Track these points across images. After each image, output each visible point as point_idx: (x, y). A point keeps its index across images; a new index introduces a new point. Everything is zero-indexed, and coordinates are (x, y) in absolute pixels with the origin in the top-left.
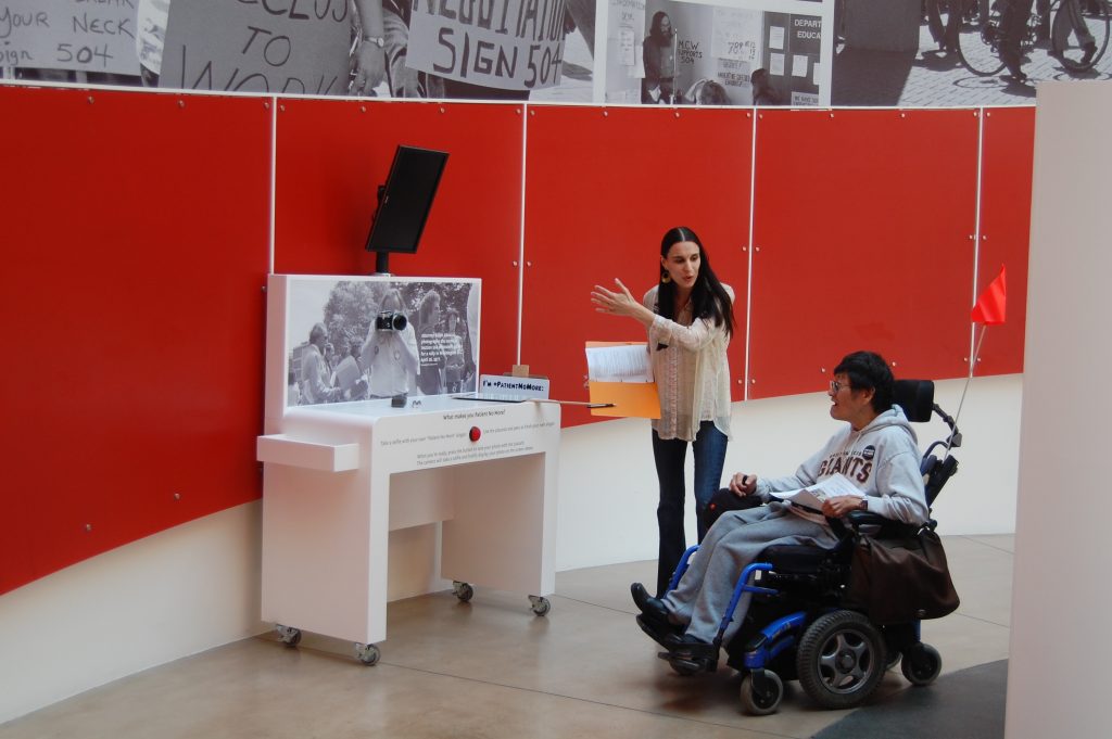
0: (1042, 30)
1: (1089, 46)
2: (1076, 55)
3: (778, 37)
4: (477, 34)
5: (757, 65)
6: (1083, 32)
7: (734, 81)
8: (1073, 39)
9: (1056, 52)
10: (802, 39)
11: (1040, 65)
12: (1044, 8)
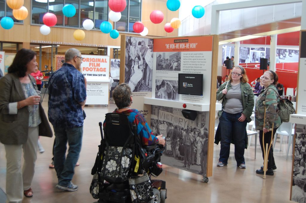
0: (282, 53)
1: (285, 55)
2: (284, 55)
6: (285, 53)
8: (284, 54)
9: (283, 55)
10: (263, 55)
11: (281, 56)
12: (282, 51)
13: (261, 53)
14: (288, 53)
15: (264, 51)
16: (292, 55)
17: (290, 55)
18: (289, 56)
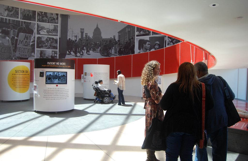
0: (78, 51)
1: (83, 53)
2: (82, 53)
3: (53, 53)
4: (23, 53)
5: (51, 55)
6: (82, 51)
7: (49, 56)
8: (81, 52)
10: (56, 53)
11: (78, 54)
12: (79, 49)
13: (53, 51)
14: (86, 51)
15: (57, 49)
16: (90, 53)
17: (88, 53)
18: (86, 54)
